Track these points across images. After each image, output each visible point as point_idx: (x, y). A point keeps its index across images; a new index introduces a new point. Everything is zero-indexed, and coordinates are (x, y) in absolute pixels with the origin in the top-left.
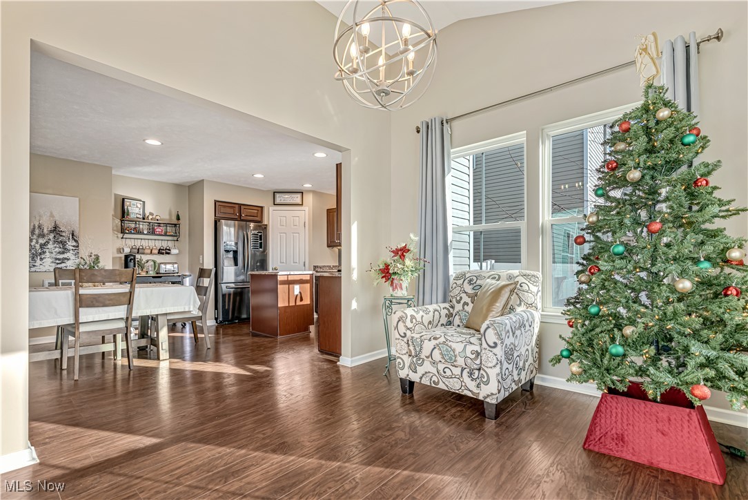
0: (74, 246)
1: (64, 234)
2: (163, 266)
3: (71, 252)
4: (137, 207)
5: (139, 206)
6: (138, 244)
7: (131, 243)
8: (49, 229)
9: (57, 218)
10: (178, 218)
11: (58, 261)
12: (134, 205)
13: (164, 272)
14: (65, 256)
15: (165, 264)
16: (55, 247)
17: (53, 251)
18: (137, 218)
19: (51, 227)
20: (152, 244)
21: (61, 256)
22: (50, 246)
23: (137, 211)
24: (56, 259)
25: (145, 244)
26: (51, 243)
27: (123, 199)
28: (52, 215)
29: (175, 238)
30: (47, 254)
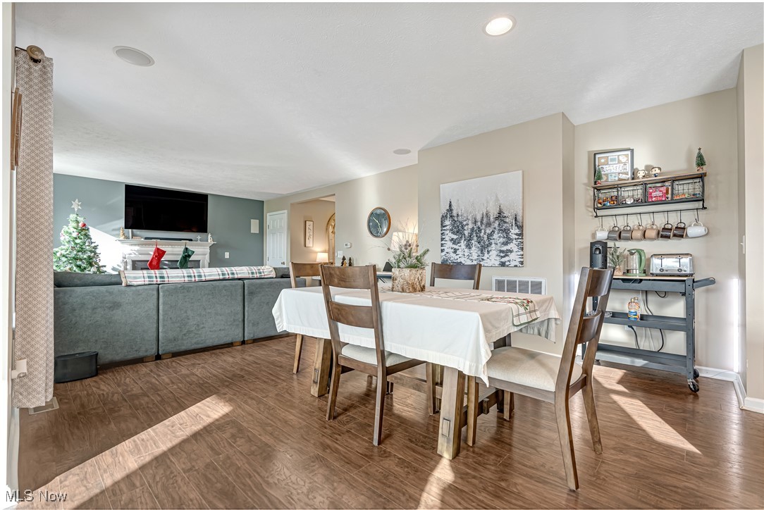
0: (516, 234)
1: (507, 220)
2: (656, 261)
3: (514, 241)
4: (619, 162)
5: (623, 159)
6: (621, 222)
7: (609, 223)
8: (495, 216)
9: (501, 202)
10: (701, 162)
11: (502, 255)
12: (614, 160)
13: (658, 272)
14: (508, 247)
15: (661, 256)
16: (500, 237)
17: (498, 242)
18: (620, 180)
19: (496, 214)
20: (646, 221)
21: (505, 248)
22: (496, 236)
23: (619, 168)
24: (501, 251)
25: (633, 222)
26: (496, 232)
27: (595, 154)
28: (497, 200)
29: (699, 204)
30: (493, 245)
